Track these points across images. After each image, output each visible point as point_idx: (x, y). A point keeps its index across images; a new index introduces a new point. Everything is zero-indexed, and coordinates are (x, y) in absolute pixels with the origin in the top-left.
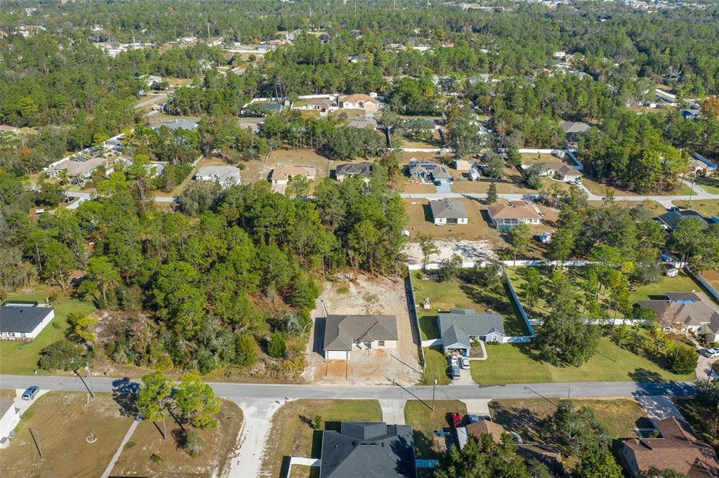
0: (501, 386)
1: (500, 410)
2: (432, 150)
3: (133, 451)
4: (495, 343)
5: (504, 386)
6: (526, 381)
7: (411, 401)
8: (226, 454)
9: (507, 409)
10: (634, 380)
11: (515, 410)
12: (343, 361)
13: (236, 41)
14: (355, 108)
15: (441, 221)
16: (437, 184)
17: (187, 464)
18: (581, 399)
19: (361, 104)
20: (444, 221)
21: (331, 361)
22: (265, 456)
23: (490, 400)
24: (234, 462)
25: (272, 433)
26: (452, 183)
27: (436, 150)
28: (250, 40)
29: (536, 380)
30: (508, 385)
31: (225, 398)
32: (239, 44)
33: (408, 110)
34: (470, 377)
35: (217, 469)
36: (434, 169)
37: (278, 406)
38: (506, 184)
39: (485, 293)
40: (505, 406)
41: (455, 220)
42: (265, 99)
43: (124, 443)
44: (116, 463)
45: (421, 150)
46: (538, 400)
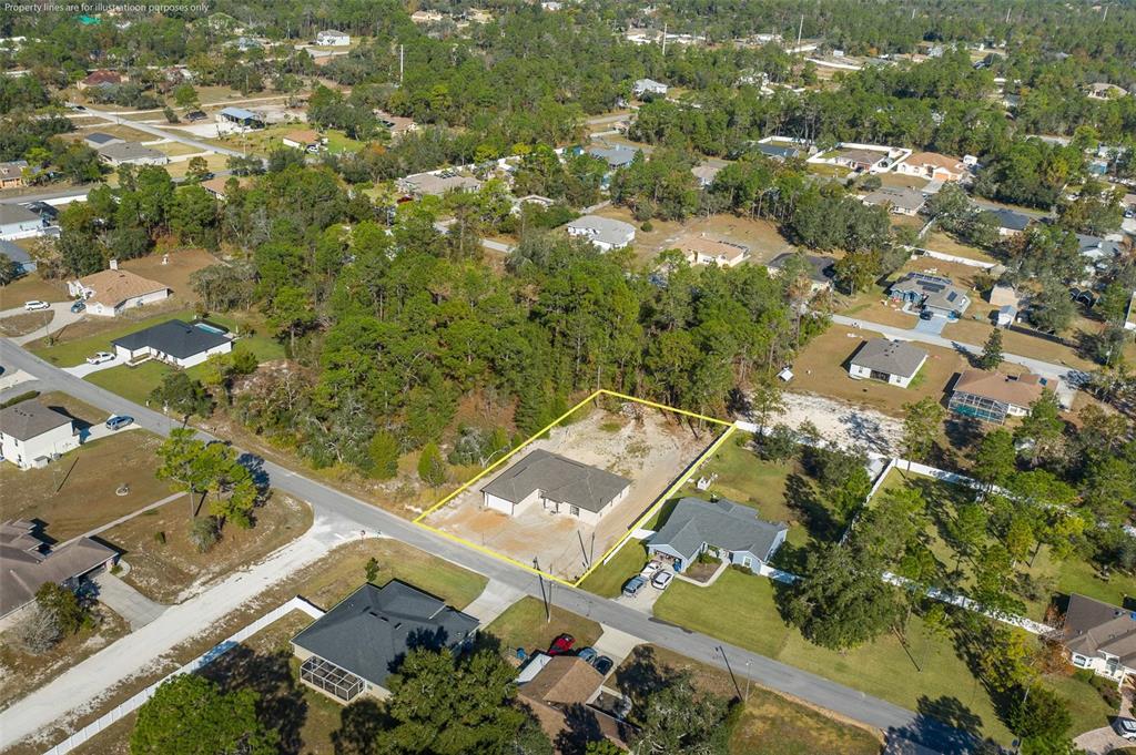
0: (685, 630)
1: (644, 662)
2: (981, 264)
3: (147, 519)
4: (746, 571)
5: (690, 632)
6: (732, 639)
7: (532, 598)
8: (239, 565)
9: (656, 666)
10: (921, 710)
11: (667, 670)
12: (504, 515)
13: (839, 48)
14: (918, 175)
15: (860, 371)
16: (926, 316)
17: (186, 558)
18: (789, 699)
19: (930, 170)
20: (867, 373)
21: (489, 509)
22: (277, 585)
23: (645, 642)
24: (235, 576)
25: (315, 563)
26: (957, 320)
27: (987, 265)
28: (862, 49)
29: (751, 645)
30: (699, 634)
31: (309, 504)
32: (842, 53)
33: (998, 191)
34: (654, 601)
35: (211, 576)
36: (937, 291)
37: (358, 536)
38: (1060, 345)
39: (817, 496)
40: (658, 661)
41: (886, 377)
42: (790, 139)
43: (146, 509)
44: (117, 525)
45: (960, 260)
46: (718, 672)
